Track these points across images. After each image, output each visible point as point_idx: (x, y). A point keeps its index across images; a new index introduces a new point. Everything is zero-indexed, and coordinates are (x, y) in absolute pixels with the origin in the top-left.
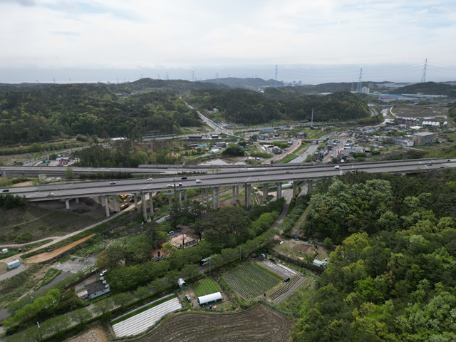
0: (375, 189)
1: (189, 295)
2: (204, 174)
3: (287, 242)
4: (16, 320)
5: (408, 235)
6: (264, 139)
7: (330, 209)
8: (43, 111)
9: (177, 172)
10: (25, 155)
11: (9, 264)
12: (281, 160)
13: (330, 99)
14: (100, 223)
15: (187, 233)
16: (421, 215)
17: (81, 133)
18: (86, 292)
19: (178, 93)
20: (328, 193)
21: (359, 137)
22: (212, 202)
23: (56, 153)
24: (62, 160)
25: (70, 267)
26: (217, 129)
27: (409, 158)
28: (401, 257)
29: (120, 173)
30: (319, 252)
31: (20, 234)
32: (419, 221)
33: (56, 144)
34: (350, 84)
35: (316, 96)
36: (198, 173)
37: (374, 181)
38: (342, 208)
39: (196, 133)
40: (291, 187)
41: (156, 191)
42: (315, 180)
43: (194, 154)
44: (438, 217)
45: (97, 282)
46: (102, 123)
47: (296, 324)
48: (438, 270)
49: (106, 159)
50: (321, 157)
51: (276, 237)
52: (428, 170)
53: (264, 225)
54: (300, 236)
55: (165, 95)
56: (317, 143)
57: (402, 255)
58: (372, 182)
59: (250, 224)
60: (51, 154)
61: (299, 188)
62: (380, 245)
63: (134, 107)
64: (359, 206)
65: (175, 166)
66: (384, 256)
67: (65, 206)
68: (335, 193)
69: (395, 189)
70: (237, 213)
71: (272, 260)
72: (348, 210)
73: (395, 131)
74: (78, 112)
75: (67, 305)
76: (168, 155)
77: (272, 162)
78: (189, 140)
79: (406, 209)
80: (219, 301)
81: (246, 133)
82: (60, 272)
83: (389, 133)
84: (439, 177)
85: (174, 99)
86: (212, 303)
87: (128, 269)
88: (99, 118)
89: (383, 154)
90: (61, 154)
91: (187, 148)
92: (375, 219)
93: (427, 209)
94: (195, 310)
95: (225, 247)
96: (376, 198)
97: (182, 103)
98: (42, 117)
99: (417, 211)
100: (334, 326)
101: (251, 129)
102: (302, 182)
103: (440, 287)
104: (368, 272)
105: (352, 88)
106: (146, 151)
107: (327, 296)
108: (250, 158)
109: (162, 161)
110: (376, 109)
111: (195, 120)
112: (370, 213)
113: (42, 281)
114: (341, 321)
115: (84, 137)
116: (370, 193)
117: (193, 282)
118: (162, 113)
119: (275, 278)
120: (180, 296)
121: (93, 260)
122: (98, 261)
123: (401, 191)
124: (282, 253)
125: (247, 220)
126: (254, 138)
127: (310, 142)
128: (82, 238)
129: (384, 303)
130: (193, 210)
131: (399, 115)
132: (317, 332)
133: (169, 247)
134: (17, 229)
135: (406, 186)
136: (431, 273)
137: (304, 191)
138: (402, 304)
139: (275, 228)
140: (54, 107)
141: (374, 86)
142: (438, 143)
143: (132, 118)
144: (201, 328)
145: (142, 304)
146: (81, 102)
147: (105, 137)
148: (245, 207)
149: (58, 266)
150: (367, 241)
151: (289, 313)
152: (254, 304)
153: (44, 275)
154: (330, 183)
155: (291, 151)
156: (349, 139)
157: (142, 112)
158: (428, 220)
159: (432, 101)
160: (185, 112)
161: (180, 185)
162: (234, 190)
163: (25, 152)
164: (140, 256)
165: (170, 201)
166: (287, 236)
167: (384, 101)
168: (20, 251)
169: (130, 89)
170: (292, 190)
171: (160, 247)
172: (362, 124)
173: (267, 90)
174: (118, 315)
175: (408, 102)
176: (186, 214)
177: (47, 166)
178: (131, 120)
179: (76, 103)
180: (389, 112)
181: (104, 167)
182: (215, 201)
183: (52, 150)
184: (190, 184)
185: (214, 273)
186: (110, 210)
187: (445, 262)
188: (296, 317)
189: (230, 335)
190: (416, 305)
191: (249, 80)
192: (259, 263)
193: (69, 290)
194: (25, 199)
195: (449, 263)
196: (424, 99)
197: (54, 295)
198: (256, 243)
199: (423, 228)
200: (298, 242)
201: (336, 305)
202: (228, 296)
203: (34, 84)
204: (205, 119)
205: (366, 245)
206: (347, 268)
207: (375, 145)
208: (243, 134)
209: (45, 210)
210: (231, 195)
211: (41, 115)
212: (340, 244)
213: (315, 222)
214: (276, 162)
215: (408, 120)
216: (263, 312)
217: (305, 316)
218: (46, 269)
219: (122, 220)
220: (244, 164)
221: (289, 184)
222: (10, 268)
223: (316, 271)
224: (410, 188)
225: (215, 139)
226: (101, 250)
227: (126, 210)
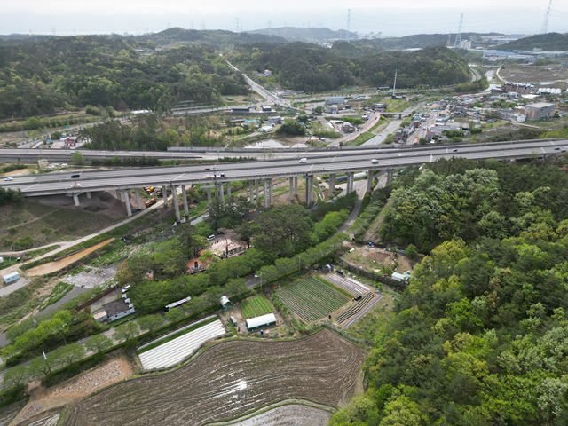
0: (476, 181)
1: (235, 317)
2: (253, 160)
3: (358, 249)
4: (17, 349)
5: (519, 243)
6: (330, 110)
7: (417, 208)
8: (41, 74)
9: (217, 158)
10: (21, 133)
11: (6, 277)
12: (353, 141)
13: (418, 58)
14: (120, 224)
15: (232, 238)
16: (536, 217)
17: (91, 104)
18: (104, 314)
19: (218, 48)
20: (414, 187)
21: (456, 109)
22: (263, 197)
23: (60, 130)
24: (68, 140)
25: (84, 281)
26: (269, 98)
27: (521, 138)
28: (508, 273)
29: (144, 158)
30: (399, 263)
31: (17, 239)
32: (533, 224)
33: (60, 118)
34: (446, 36)
35: (400, 53)
36: (245, 159)
37: (476, 170)
38: (431, 207)
39: (241, 104)
40: (365, 178)
41: (191, 183)
42: (398, 168)
43: (239, 133)
44: (557, 219)
45: (117, 301)
46: (118, 90)
47: (369, 355)
48: (557, 291)
49: (125, 140)
50: (406, 136)
51: (345, 243)
52: (545, 154)
53: (329, 227)
54: (376, 241)
55: (200, 51)
56: (400, 118)
57: (510, 271)
58: (473, 172)
59: (312, 226)
60: (54, 132)
61: (376, 179)
62: (481, 257)
63: (159, 68)
64: (455, 204)
65: (215, 149)
66: (486, 271)
67: (74, 203)
68: (423, 187)
69: (502, 183)
70: (295, 213)
71: (339, 273)
72: (441, 210)
73: (503, 101)
74: (86, 74)
75: (80, 330)
76: (206, 134)
77: (341, 144)
78: (232, 114)
79: (516, 208)
80: (273, 325)
81: (307, 105)
82: (72, 287)
83: (495, 104)
84: (560, 165)
85: (213, 57)
86: (264, 327)
87: (157, 285)
88: (113, 82)
89: (486, 133)
90: (66, 132)
91: (230, 124)
92: (474, 221)
93: (543, 208)
94: (243, 335)
95: (280, 256)
96: (478, 193)
97: (223, 62)
98: (40, 82)
99: (531, 211)
100: (419, 363)
101: (315, 99)
102: (378, 171)
103: (560, 314)
104: (463, 291)
105: (449, 42)
106: (176, 129)
107: (410, 322)
108: (313, 138)
109: (197, 142)
110: (479, 70)
111: (240, 86)
112: (468, 214)
113: (48, 299)
115: (95, 109)
116: (470, 187)
117: (240, 301)
118: (196, 77)
119: (344, 295)
120: (223, 318)
121: (113, 271)
122: (118, 275)
123: (511, 184)
124: (352, 264)
125: (309, 222)
126: (318, 111)
127: (391, 116)
128: (97, 243)
129: (484, 333)
130: (238, 208)
131: (508, 80)
132: (395, 368)
133: (209, 256)
134: (13, 232)
135: (517, 178)
136: (547, 295)
137: (382, 182)
138: (509, 336)
139: (344, 231)
140: (54, 67)
141: (477, 39)
142: (558, 117)
143: (157, 83)
144: (249, 359)
145: (175, 329)
146: (89, 61)
147: (124, 109)
148: (305, 205)
149: (68, 279)
150: (463, 251)
151: (360, 340)
152: (316, 328)
153: (51, 290)
154: (419, 173)
155: (365, 128)
156: (442, 112)
157: (171, 75)
158: (544, 224)
159: (553, 60)
160: (227, 74)
161: (223, 176)
162: (291, 182)
163: (19, 129)
164: (171, 269)
165: (209, 196)
166: (359, 242)
167: (490, 59)
168: (19, 261)
169: (154, 43)
170: (366, 181)
171: (198, 256)
172: (460, 91)
173: (338, 45)
174: (145, 341)
175: (521, 61)
176: (230, 213)
177: (49, 148)
178: (156, 87)
179: (83, 62)
180: (495, 75)
181: (122, 149)
182: (267, 196)
183: (54, 126)
184: (234, 173)
185: (266, 289)
186: (132, 207)
187: (567, 280)
188: (369, 344)
189: (286, 367)
190: (526, 338)
191: (314, 31)
192: (322, 276)
193: (82, 310)
194: (20, 193)
196: (542, 58)
197: (63, 318)
198: (321, 250)
199: (537, 234)
200: (373, 250)
201: (422, 335)
202: (284, 318)
203: (28, 35)
204: (255, 86)
205: (462, 257)
206: (438, 285)
207: (476, 121)
208: (303, 105)
209: (48, 208)
210: (288, 189)
211: (38, 80)
212: (428, 253)
213: (395, 225)
214: (346, 144)
215: (520, 86)
216: (328, 338)
217: (381, 347)
218: (53, 283)
219: (149, 220)
220: (305, 146)
221: (363, 174)
222: (7, 282)
223: (396, 286)
224: (524, 180)
225: (267, 112)
226: (121, 260)
227: (154, 207)
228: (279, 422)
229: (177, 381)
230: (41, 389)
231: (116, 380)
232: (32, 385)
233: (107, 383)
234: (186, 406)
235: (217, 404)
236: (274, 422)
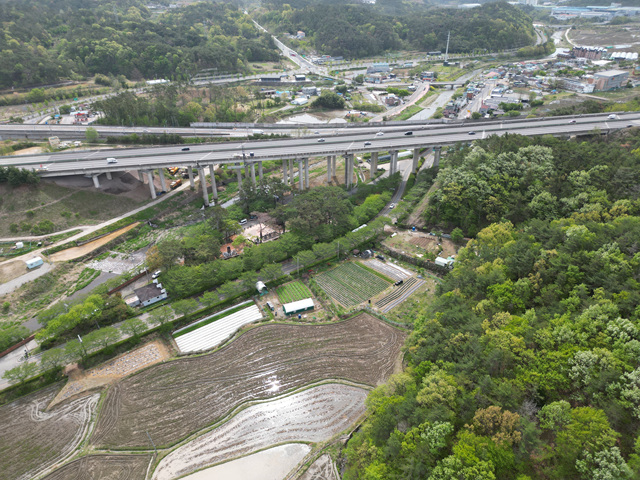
0: (529, 160)
1: (272, 301)
2: (286, 137)
3: (401, 234)
4: (50, 333)
5: (568, 224)
6: (373, 80)
7: (464, 189)
8: (40, 37)
9: (246, 135)
10: (24, 107)
11: (29, 262)
12: (399, 115)
13: (476, 16)
14: (144, 208)
15: (266, 223)
16: (589, 197)
17: (101, 72)
18: (136, 299)
19: (242, 4)
20: (463, 166)
21: (516, 78)
22: (298, 179)
23: (68, 103)
24: (79, 114)
25: (113, 267)
26: (303, 65)
27: (584, 112)
28: (554, 255)
29: (165, 135)
30: (443, 247)
31: (36, 223)
32: (586, 205)
33: (66, 89)
35: (455, 10)
36: (278, 136)
37: (531, 147)
38: (479, 188)
39: (271, 72)
40: (411, 157)
41: (219, 163)
42: (446, 146)
43: (270, 106)
44: (612, 199)
45: (149, 286)
46: (130, 56)
47: (409, 337)
48: (602, 271)
49: (142, 114)
50: (457, 110)
51: (387, 228)
52: (608, 130)
53: (370, 211)
54: (420, 225)
55: (222, 8)
56: (452, 89)
57: (556, 252)
58: (526, 149)
59: (351, 210)
60: (62, 105)
61: (422, 158)
62: (527, 239)
63: (175, 30)
64: (505, 184)
65: (243, 125)
66: (532, 254)
67: (93, 184)
68: (473, 166)
69: (559, 160)
70: (333, 195)
71: (379, 258)
72: (489, 191)
73: (569, 68)
74: (93, 37)
75: (113, 315)
76: (233, 107)
77: (385, 119)
78: (261, 84)
79: (570, 188)
80: (311, 309)
81: (346, 73)
82: (99, 273)
83: (560, 72)
84: (623, 141)
85: (237, 16)
86: (302, 311)
87: (190, 270)
88: (124, 46)
89: (547, 106)
90: (76, 105)
91: (259, 96)
92: (524, 202)
93: (599, 188)
94: (280, 320)
95: (317, 242)
96: (530, 173)
97: (249, 22)
98: (39, 47)
99: (585, 191)
100: (457, 340)
101: (355, 66)
102: (425, 150)
103: (600, 294)
104: (508, 274)
106: (199, 102)
107: (451, 304)
108: (353, 112)
109: (223, 117)
110: (545, 31)
111: (269, 50)
112: (519, 194)
113: (75, 285)
114: (468, 335)
115: (105, 78)
116: (523, 166)
117: (276, 286)
118: (219, 40)
119: (384, 281)
120: (259, 303)
121: (141, 258)
122: (149, 260)
123: (566, 163)
124: (393, 249)
125: (348, 205)
126: (359, 81)
127: (441, 87)
128: (122, 227)
129: (524, 313)
130: (271, 190)
131: (578, 42)
132: (435, 346)
133: (243, 241)
134: (31, 215)
135: (574, 156)
136: (591, 275)
137: (429, 162)
138: (548, 315)
139: (386, 215)
140: (55, 29)
142: (630, 87)
143: (174, 48)
144: (288, 341)
145: (210, 313)
146: (94, 21)
147: (137, 79)
148: (344, 187)
149: (94, 265)
150: (510, 234)
151: (400, 324)
152: (355, 313)
153: (77, 276)
154: (467, 151)
155: (412, 100)
157: (189, 38)
158: (598, 204)
159: (632, 18)
160: (254, 37)
161: (252, 155)
162: (329, 162)
163: (22, 103)
164: (204, 253)
165: (239, 178)
166: (402, 226)
167: (559, 18)
168: (40, 246)
170: (411, 161)
171: (231, 241)
172: (522, 56)
174: (181, 326)
175: (595, 19)
176: (262, 196)
177: (59, 124)
178: (174, 52)
179: (88, 22)
180: (563, 37)
181: (141, 126)
182: (303, 178)
183: (61, 99)
184: (266, 152)
185: (303, 275)
186: (156, 189)
187: (613, 261)
188: (410, 328)
189: (325, 349)
190: (565, 316)
192: (362, 262)
193: (113, 295)
194: (35, 173)
195: (618, 263)
196: (621, 15)
197: (95, 302)
198: (360, 235)
199: (589, 216)
200: (417, 234)
201: (461, 315)
202: (322, 302)
204: (286, 51)
205: (508, 239)
206: (482, 268)
207: (537, 91)
208: (342, 74)
209: (66, 189)
210: (325, 169)
211: (37, 43)
212: (474, 236)
213: (441, 207)
214: (390, 119)
215: (591, 51)
216: (367, 322)
217: (421, 328)
218: (79, 269)
219: (175, 204)
220: (344, 121)
221: (409, 152)
222: (30, 267)
223: (439, 271)
224: (580, 158)
225: (301, 82)
226: (149, 245)
227: (179, 189)
228: (318, 399)
229: (215, 363)
230: (79, 371)
231: (154, 362)
232: (69, 367)
233: (146, 365)
234: (225, 385)
235: (256, 383)
236: (313, 400)
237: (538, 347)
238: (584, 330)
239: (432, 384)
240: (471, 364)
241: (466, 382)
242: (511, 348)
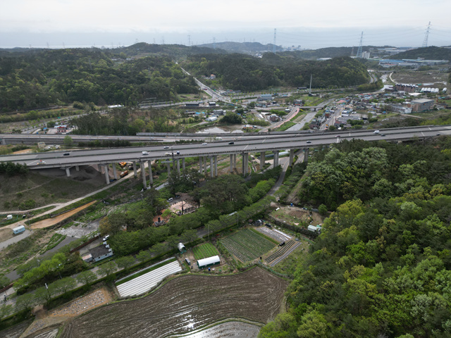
0: (370, 157)
1: (189, 258)
2: (202, 142)
3: (282, 208)
4: (25, 282)
5: (401, 201)
6: (261, 105)
7: (326, 177)
8: (38, 78)
9: (174, 140)
10: (23, 122)
11: (15, 229)
12: (279, 128)
13: (329, 65)
14: (101, 190)
15: (186, 200)
16: (414, 182)
17: (78, 100)
18: (90, 256)
19: (174, 58)
20: (324, 161)
21: (358, 104)
22: (210, 170)
23: (53, 120)
24: (60, 127)
25: (74, 233)
26: (214, 96)
27: (406, 126)
28: (393, 223)
29: (118, 141)
30: (313, 218)
31: (23, 201)
32: (412, 188)
33: (53, 111)
34: (350, 48)
35: (315, 62)
36: (196, 141)
37: (371, 148)
38: (337, 176)
39: (193, 100)
40: (288, 155)
41: (155, 159)
42: (312, 148)
43: (191, 122)
44: (431, 184)
45: (100, 246)
46: (98, 90)
47: (291, 285)
48: (428, 235)
49: (104, 127)
50: (319, 124)
51: (273, 204)
52: (424, 137)
53: (260, 192)
54: (296, 202)
55: (161, 61)
56: (315, 111)
57: (394, 222)
58: (368, 150)
59: (247, 191)
60: (49, 122)
61: (296, 156)
62: (373, 212)
63: (129, 73)
64: (355, 173)
65: (173, 134)
66: (377, 222)
67: (66, 174)
68: (331, 161)
69: (391, 157)
70: (234, 181)
71: (268, 226)
72: (344, 178)
73: (394, 97)
74: (74, 78)
75: (73, 268)
76: (166, 123)
77: (269, 130)
78: (186, 108)
79: (400, 176)
80: (217, 264)
81: (243, 101)
82: (65, 237)
83: (388, 100)
84: (435, 145)
85: (171, 65)
86: (211, 265)
87: (130, 234)
88: (95, 84)
89: (380, 122)
90: (58, 121)
91: (184, 116)
92: (369, 186)
93: (420, 176)
94: (195, 272)
95: (223, 214)
96: (372, 166)
97: (178, 69)
98: (38, 84)
99: (411, 178)
100: (326, 287)
101: (249, 96)
102: (298, 150)
103: (429, 252)
104: (361, 237)
105: (352, 53)
106: (143, 119)
107: (320, 259)
108: (248, 126)
109: (159, 129)
110: (376, 75)
111: (192, 87)
112: (365, 180)
113: (46, 246)
114: (333, 282)
115: (81, 104)
116: (366, 161)
117: (192, 246)
118: (158, 80)
119: (271, 242)
120: (180, 259)
121: (96, 226)
122: (101, 227)
123: (396, 159)
124: (277, 219)
125: (245, 188)
126: (252, 106)
127: (308, 109)
128: (84, 204)
129: (374, 266)
130: (191, 178)
131: (398, 81)
132: (310, 292)
133: (169, 213)
134: (20, 196)
135: (402, 154)
136: (420, 238)
137: (301, 159)
138: (392, 267)
139: (272, 195)
140: (49, 73)
141: (374, 50)
142: (436, 110)
143: (128, 85)
144: (201, 288)
145: (144, 267)
146: (75, 68)
147: (102, 105)
148: (242, 175)
149: (62, 231)
150: (360, 208)
151: (284, 275)
152: (251, 266)
153: (49, 239)
154: (327, 151)
155: (288, 118)
156: (347, 106)
157: (138, 78)
158: (420, 187)
159: (432, 67)
160: (182, 78)
161: (178, 153)
162: (231, 159)
163: (22, 120)
164: (141, 222)
165: (169, 169)
166: (283, 203)
167: (385, 66)
168: (24, 217)
169: (125, 54)
170: (288, 158)
171: (160, 214)
172: (361, 90)
173: (265, 55)
174: (122, 277)
175: (408, 67)
176: (185, 182)
177: (46, 134)
178: (127, 87)
179: (71, 69)
180: (388, 78)
181: (102, 135)
182: (213, 169)
183: (49, 117)
184: (188, 152)
185: (212, 238)
186: (110, 177)
187: (435, 227)
188: (291, 278)
189: (228, 294)
190: (405, 268)
191: (247, 44)
192: (255, 228)
193: (74, 253)
194: (26, 166)
195: (439, 228)
196: (425, 65)
197: (60, 258)
198: (254, 209)
199: (416, 195)
200: (294, 208)
201: (328, 268)
202: (226, 259)
203: (28, 48)
204: (202, 86)
205: (359, 212)
206: (342, 233)
207: (373, 113)
208: (240, 101)
209: (46, 178)
210: (229, 163)
211: (36, 82)
212: (335, 210)
213: (310, 190)
214: (273, 130)
215: (407, 86)
216: (259, 274)
217: (299, 278)
218: (50, 235)
219: (123, 187)
220: (242, 132)
221: (286, 152)
222: (16, 233)
223: (311, 236)
224: (406, 156)
225: (213, 107)
226: (103, 217)
227: (126, 177)
228: (223, 334)
229: (146, 305)
230: (43, 311)
231: (100, 304)
232: (37, 308)
233: (94, 306)
234: (153, 323)
235: (176, 321)
236: (219, 334)
237: (386, 292)
238: (419, 278)
239: (309, 321)
240: (337, 305)
241: (334, 319)
242: (367, 293)
